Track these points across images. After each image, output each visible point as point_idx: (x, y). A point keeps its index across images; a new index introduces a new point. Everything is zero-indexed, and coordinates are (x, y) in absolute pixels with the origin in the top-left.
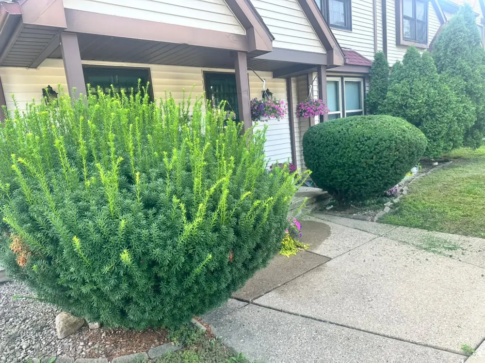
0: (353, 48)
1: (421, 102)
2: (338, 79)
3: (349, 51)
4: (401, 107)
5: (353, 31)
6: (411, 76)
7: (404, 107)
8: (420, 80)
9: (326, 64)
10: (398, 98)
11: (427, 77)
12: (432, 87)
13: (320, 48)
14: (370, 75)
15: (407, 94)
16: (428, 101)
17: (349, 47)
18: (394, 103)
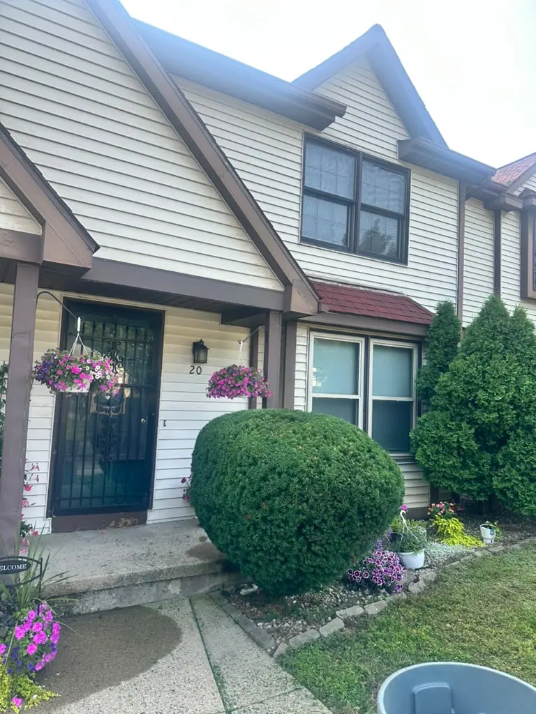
0: (406, 293)
1: (500, 401)
2: (361, 341)
3: (395, 297)
4: (464, 403)
5: (410, 265)
6: (487, 349)
7: (470, 405)
8: (505, 358)
9: (280, 309)
10: (458, 387)
11: (519, 354)
12: (530, 373)
13: (270, 281)
14: (426, 340)
15: (476, 382)
16: (519, 400)
17: (399, 290)
18: (450, 394)
